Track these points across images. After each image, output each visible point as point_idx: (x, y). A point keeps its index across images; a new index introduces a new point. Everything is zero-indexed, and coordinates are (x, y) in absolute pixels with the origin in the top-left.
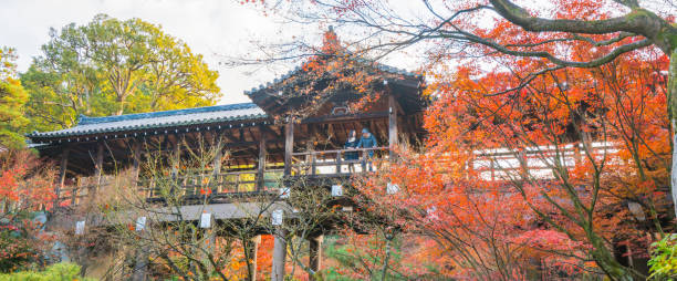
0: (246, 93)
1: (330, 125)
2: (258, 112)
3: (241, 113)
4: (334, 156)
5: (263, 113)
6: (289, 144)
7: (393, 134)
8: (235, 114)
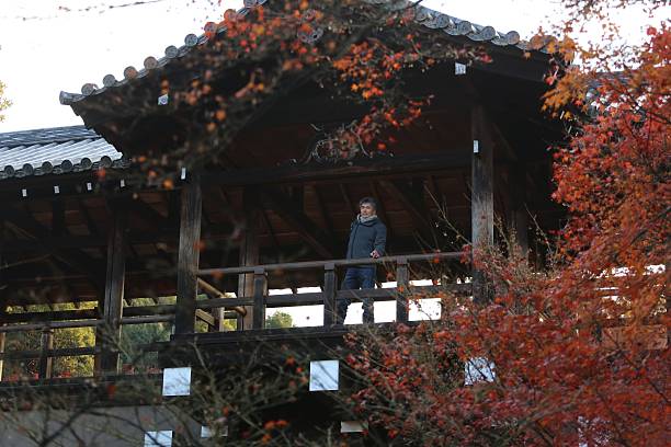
0: (66, 100)
1: (309, 191)
2: (101, 150)
3: (55, 155)
4: (314, 277)
5: (115, 155)
6: (189, 243)
7: (483, 218)
8: (38, 157)
